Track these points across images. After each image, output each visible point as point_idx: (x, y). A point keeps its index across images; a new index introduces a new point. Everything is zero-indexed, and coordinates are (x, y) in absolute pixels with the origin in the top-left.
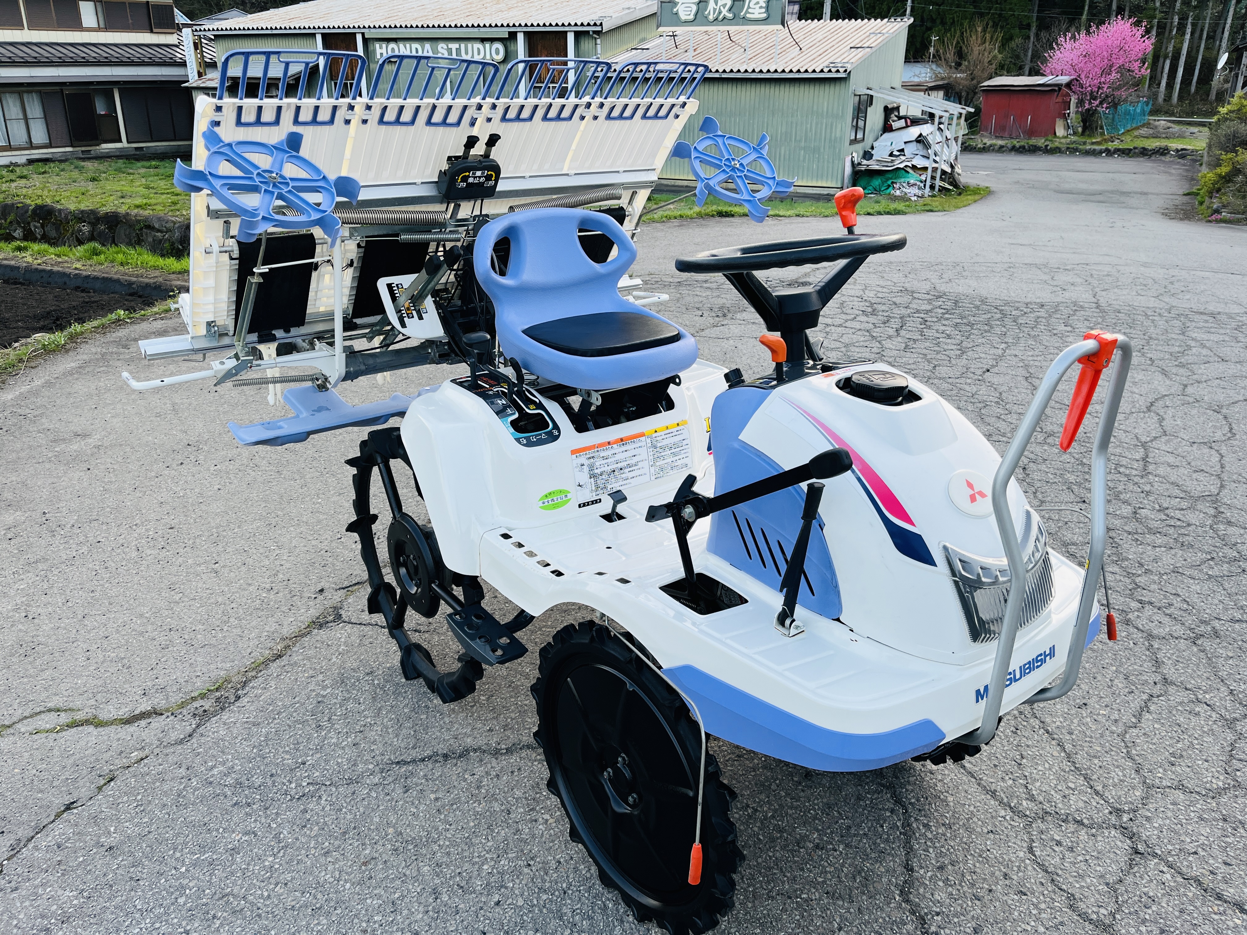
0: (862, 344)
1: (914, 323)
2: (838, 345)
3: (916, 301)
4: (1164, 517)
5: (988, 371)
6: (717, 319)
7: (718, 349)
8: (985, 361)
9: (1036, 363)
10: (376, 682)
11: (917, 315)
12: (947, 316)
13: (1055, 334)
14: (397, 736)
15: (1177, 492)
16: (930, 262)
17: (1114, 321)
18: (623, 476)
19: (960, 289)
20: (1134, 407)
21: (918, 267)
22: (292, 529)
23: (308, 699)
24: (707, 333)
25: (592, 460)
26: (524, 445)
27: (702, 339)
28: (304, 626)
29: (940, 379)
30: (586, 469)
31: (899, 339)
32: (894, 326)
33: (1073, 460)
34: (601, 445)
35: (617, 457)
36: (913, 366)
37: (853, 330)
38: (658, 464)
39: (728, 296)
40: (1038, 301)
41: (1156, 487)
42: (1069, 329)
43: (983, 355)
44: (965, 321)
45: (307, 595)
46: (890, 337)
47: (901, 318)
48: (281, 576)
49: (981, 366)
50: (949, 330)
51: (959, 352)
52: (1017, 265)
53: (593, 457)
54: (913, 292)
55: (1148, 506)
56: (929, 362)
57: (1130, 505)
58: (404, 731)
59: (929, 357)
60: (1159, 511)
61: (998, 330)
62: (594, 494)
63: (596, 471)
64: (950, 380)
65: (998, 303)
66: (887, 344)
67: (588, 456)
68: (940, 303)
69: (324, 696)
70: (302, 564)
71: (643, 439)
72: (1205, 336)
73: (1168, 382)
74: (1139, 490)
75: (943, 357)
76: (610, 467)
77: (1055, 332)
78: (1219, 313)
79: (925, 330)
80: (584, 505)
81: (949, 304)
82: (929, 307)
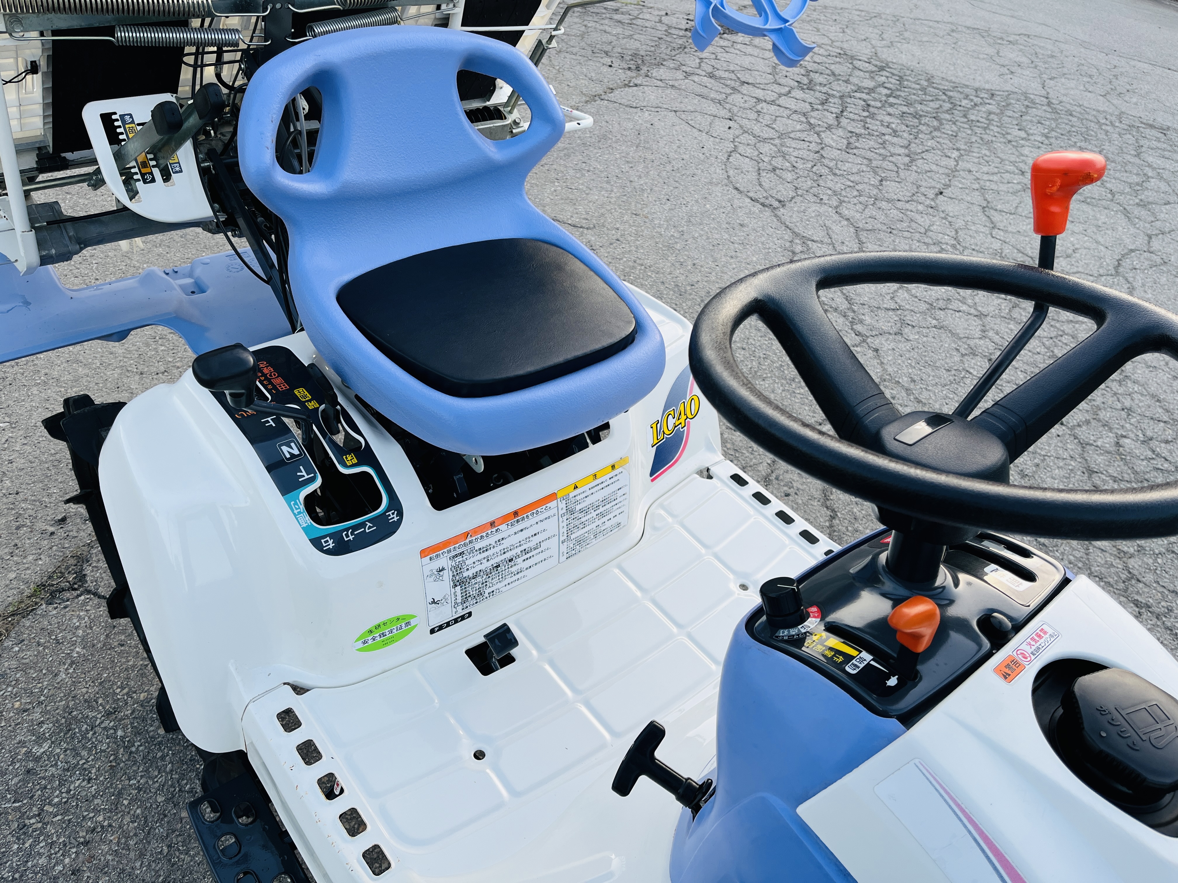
0: (798, 135)
1: (855, 108)
2: (771, 134)
3: (857, 73)
4: (1150, 454)
5: (941, 193)
6: (628, 72)
7: (630, 125)
8: (936, 177)
9: (994, 186)
10: (120, 733)
11: (858, 95)
12: (891, 100)
13: (1010, 141)
14: (142, 855)
15: (1159, 412)
16: (868, 12)
17: (1068, 128)
18: (514, 569)
19: (904, 59)
20: (1101, 266)
21: (856, 18)
22: (35, 391)
23: (13, 763)
24: (615, 95)
25: (458, 559)
26: (329, 552)
27: (611, 105)
28: (27, 592)
29: (889, 201)
30: (447, 575)
31: (840, 132)
32: (834, 110)
33: (1043, 350)
34: (476, 531)
35: (506, 544)
36: (856, 178)
37: (788, 112)
38: (573, 536)
39: (642, 38)
40: (987, 86)
41: (1137, 402)
42: (1023, 134)
43: (934, 167)
44: (912, 110)
45: (40, 525)
46: (829, 128)
47: (841, 97)
48: (8, 483)
49: (933, 184)
50: (895, 123)
51: (907, 160)
52: (960, 29)
53: (462, 554)
54: (852, 58)
55: (1131, 435)
56: (876, 173)
57: (1111, 429)
58: (154, 844)
59: (874, 163)
60: (1143, 442)
61: (949, 128)
62: (461, 607)
63: (465, 574)
64: (899, 205)
65: (946, 85)
66: (828, 138)
67: (453, 553)
68: (883, 79)
69: (37, 759)
70: (41, 462)
71: (553, 504)
72: (1160, 162)
73: (1132, 230)
74: (1119, 406)
75: (891, 166)
76: (492, 562)
77: (1009, 137)
78: (1168, 128)
79: (868, 120)
80: (441, 628)
81: (893, 81)
82: (871, 84)
